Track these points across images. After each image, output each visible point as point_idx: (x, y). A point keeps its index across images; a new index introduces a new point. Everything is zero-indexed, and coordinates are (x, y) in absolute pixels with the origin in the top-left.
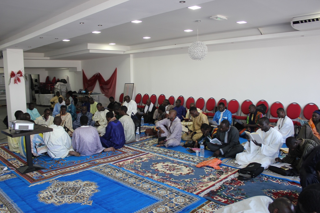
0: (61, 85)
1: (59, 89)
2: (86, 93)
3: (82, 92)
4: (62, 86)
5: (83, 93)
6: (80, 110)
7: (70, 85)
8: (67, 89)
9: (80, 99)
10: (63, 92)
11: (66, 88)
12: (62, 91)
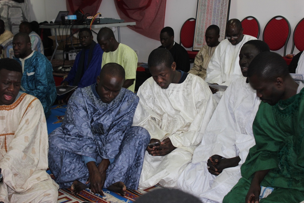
0: (9, 7)
1: (5, 16)
2: (81, 20)
3: (66, 18)
4: (10, 9)
5: (70, 20)
6: (65, 72)
7: (32, 6)
8: (24, 17)
9: (61, 42)
10: (14, 25)
11: (23, 14)
12: (13, 21)
